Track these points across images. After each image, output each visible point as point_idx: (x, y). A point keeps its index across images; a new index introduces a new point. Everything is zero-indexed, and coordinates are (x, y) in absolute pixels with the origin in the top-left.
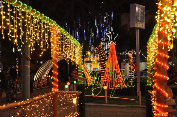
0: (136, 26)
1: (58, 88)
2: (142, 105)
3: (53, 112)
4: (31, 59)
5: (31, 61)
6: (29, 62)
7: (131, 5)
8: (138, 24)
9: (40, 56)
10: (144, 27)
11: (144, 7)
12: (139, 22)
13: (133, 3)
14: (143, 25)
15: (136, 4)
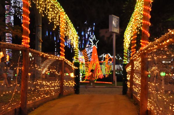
0: (113, 31)
1: (65, 56)
2: (117, 86)
3: (61, 73)
4: (42, 41)
5: (42, 43)
6: (41, 44)
7: (110, 16)
8: (115, 30)
9: (54, 29)
10: (118, 32)
11: (118, 18)
12: (115, 28)
13: (111, 14)
14: (118, 31)
15: (113, 15)
